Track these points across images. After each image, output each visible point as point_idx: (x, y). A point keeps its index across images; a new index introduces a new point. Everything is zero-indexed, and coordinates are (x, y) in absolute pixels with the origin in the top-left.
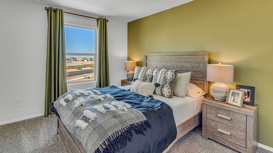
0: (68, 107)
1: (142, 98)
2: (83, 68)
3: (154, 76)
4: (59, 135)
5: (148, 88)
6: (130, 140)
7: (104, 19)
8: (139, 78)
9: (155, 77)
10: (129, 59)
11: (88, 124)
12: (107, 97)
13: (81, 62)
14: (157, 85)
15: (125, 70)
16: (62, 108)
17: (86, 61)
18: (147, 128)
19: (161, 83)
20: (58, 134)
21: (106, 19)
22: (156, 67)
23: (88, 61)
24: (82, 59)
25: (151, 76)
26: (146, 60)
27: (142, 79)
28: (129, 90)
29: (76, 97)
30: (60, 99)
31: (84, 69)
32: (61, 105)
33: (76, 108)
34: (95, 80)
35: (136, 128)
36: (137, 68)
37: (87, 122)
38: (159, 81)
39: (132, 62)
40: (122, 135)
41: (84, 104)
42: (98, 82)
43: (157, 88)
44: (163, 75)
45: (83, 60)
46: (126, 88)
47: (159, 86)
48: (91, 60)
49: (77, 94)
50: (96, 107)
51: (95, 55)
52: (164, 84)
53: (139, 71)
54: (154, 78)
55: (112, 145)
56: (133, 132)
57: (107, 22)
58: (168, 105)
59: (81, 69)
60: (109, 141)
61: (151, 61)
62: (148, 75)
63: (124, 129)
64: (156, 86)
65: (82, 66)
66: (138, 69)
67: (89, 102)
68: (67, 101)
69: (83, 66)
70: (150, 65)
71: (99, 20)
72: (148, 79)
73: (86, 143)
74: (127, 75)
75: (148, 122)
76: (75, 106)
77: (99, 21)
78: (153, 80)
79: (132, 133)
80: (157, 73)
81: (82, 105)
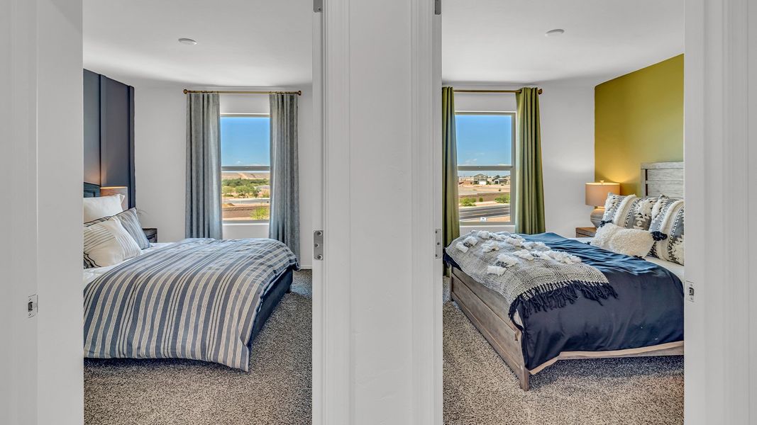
0: (472, 252)
1: (612, 256)
2: (476, 203)
3: (652, 218)
4: (454, 303)
5: (632, 240)
6: (572, 302)
7: (532, 90)
8: (615, 219)
9: (656, 219)
10: (598, 177)
11: (505, 269)
12: (536, 245)
13: (472, 186)
14: (658, 236)
15: (587, 203)
16: (461, 255)
17: (483, 183)
18: (608, 295)
19: (669, 233)
20: (453, 300)
21: (536, 89)
22: (663, 196)
23: (488, 183)
24: (473, 179)
25: (648, 218)
26: (646, 179)
27: (623, 223)
28: (589, 243)
29: (483, 240)
30: (456, 243)
31: (479, 205)
32: (459, 251)
33: (485, 252)
34: (513, 222)
35: (585, 289)
36: (612, 197)
37: (504, 267)
38: (665, 228)
39: (605, 184)
40: (558, 290)
41: (497, 249)
42: (519, 226)
43: (659, 243)
44: (676, 214)
45: (476, 183)
46: (584, 240)
47: (663, 239)
48: (497, 181)
49: (484, 236)
50: (517, 253)
51: (512, 168)
52: (676, 234)
53: (615, 206)
54: (653, 222)
55: (542, 298)
56: (579, 293)
57: (540, 94)
58: (670, 273)
59: (471, 205)
60: (537, 291)
61: (659, 182)
62: (640, 214)
63: (562, 284)
64: (655, 239)
65: (474, 196)
66: (613, 201)
67: (505, 247)
68: (468, 245)
69: (478, 199)
70: (658, 191)
71: (520, 93)
72: (640, 222)
73: (505, 290)
74: (592, 216)
75: (612, 288)
76: (484, 250)
77: (522, 96)
78: (651, 225)
79: (577, 295)
80: (662, 210)
81: (494, 250)
